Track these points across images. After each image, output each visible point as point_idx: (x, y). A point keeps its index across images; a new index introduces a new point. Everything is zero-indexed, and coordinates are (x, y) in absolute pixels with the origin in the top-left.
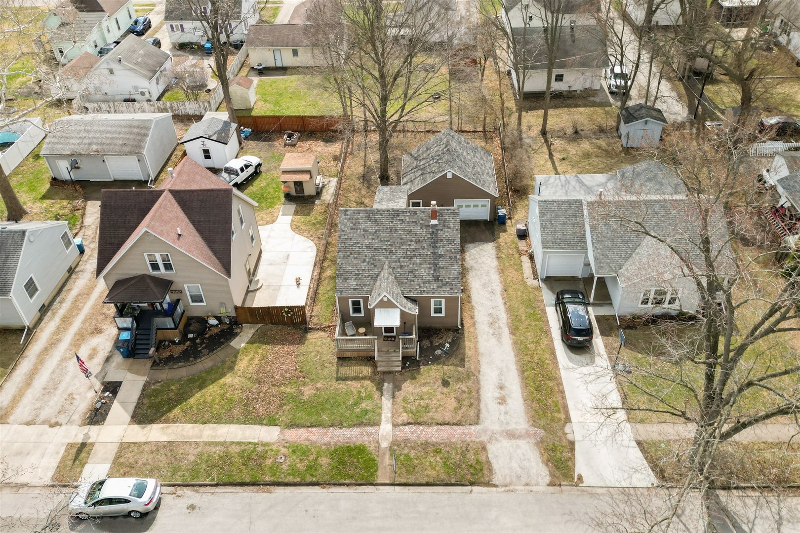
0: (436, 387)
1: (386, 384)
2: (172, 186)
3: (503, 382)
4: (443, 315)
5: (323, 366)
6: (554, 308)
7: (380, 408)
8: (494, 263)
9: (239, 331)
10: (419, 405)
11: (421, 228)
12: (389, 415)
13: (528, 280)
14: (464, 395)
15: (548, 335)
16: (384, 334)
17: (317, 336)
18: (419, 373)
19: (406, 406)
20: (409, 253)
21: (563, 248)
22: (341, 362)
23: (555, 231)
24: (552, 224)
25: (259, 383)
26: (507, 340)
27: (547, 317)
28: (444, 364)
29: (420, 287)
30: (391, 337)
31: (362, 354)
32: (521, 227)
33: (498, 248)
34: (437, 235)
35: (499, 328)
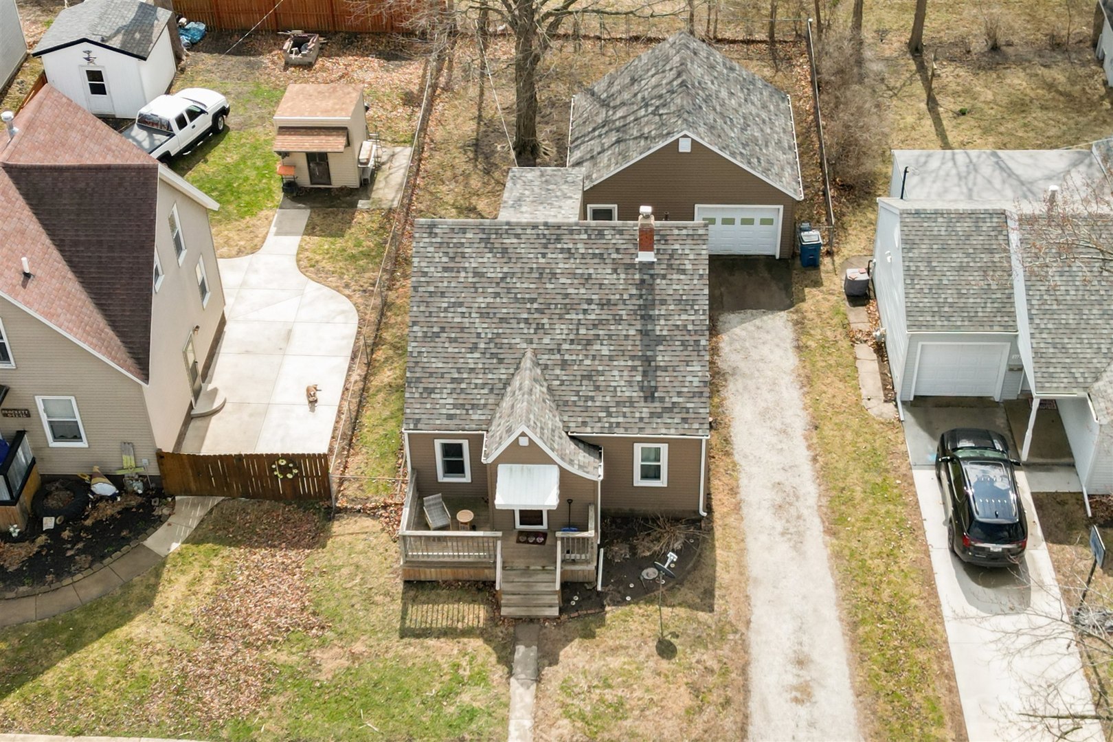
0: (642, 657)
1: (521, 649)
2: (11, 156)
3: (806, 649)
4: (662, 482)
5: (369, 601)
6: (933, 473)
7: (507, 705)
8: (791, 360)
9: (166, 511)
10: (601, 700)
11: (615, 271)
12: (528, 723)
13: (870, 404)
14: (711, 680)
15: (916, 539)
16: (518, 526)
17: (356, 528)
18: (601, 622)
19: (569, 701)
20: (583, 331)
21: (958, 327)
22: (412, 593)
23: (940, 286)
24: (932, 269)
25: (214, 638)
26: (817, 544)
27: (915, 495)
28: (664, 603)
29: (609, 415)
30: (537, 534)
31: (465, 574)
32: (858, 274)
33: (800, 325)
34: (651, 288)
35: (799, 517)
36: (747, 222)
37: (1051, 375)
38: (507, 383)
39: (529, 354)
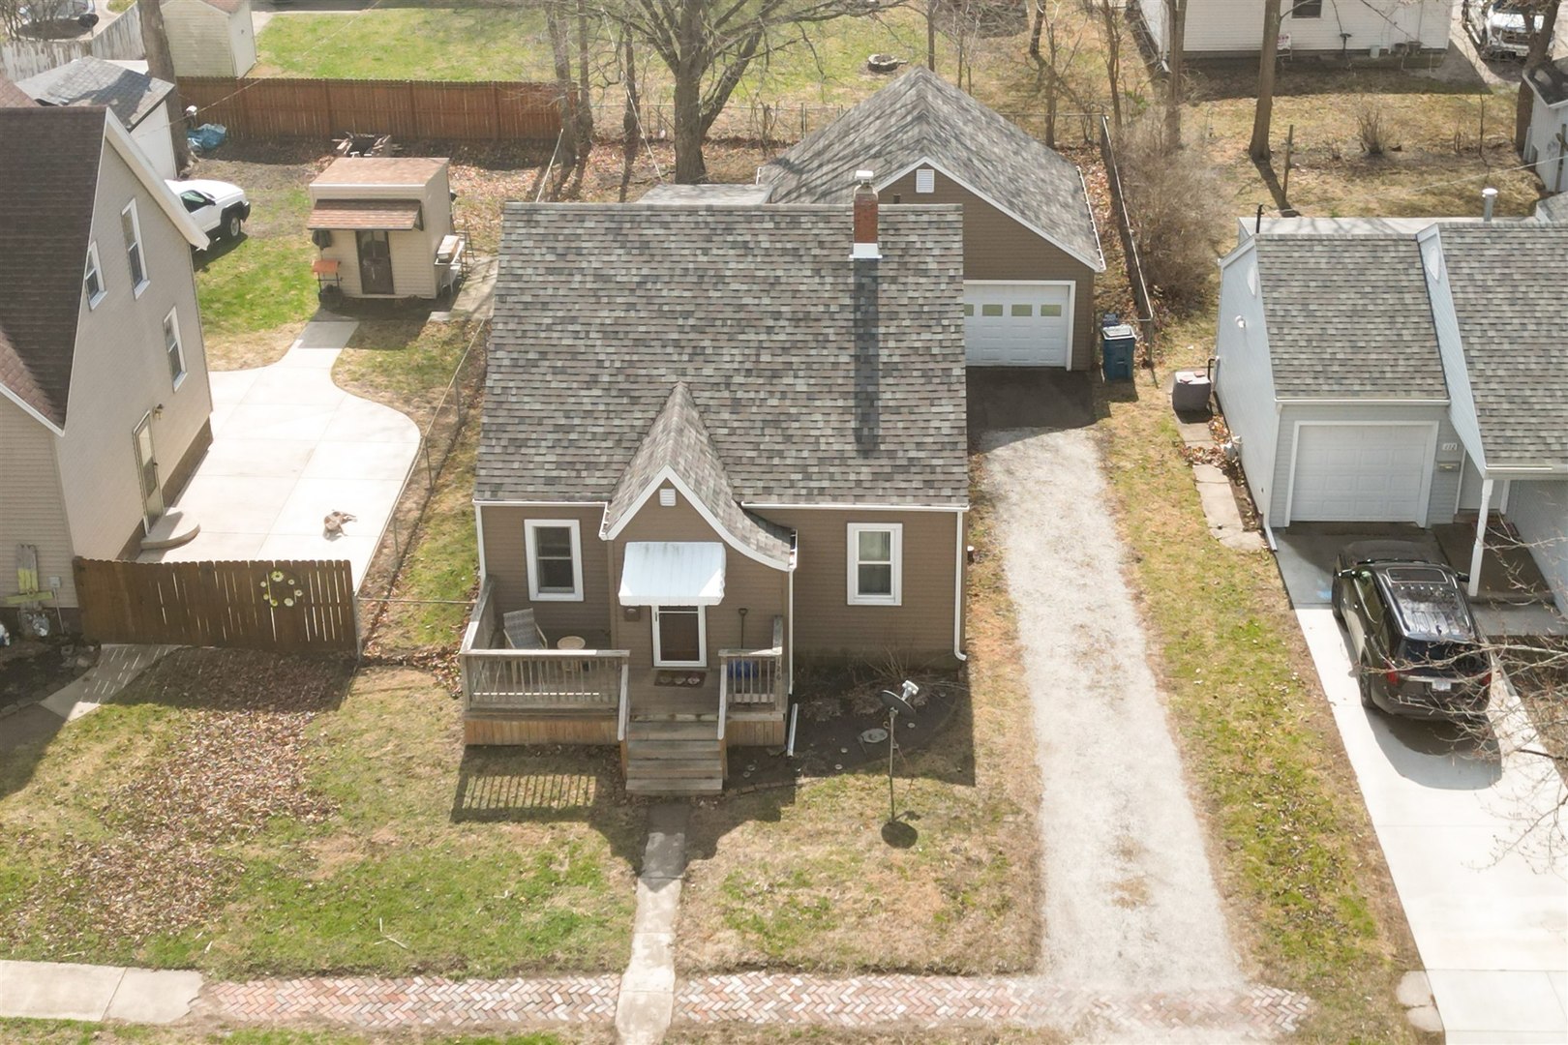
0: (861, 845)
1: (657, 839)
3: (1135, 834)
4: (894, 598)
5: (406, 772)
6: (1328, 614)
7: (630, 913)
8: (1096, 481)
9: (82, 662)
10: (792, 903)
11: (817, 272)
12: (666, 937)
13: (1221, 534)
14: (977, 875)
15: (1309, 693)
16: (659, 662)
17: (394, 683)
18: (792, 798)
19: (736, 905)
20: (765, 358)
22: (478, 762)
25: (140, 828)
27: (1302, 639)
28: (898, 771)
29: (808, 477)
30: (688, 673)
31: (569, 731)
32: (1195, 378)
33: (1107, 446)
34: (874, 295)
35: (1116, 668)
36: (1021, 311)
37: (1509, 441)
38: (644, 432)
39: (680, 388)
